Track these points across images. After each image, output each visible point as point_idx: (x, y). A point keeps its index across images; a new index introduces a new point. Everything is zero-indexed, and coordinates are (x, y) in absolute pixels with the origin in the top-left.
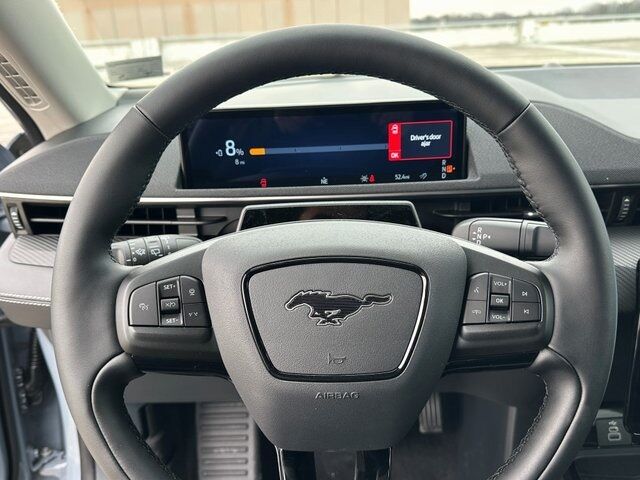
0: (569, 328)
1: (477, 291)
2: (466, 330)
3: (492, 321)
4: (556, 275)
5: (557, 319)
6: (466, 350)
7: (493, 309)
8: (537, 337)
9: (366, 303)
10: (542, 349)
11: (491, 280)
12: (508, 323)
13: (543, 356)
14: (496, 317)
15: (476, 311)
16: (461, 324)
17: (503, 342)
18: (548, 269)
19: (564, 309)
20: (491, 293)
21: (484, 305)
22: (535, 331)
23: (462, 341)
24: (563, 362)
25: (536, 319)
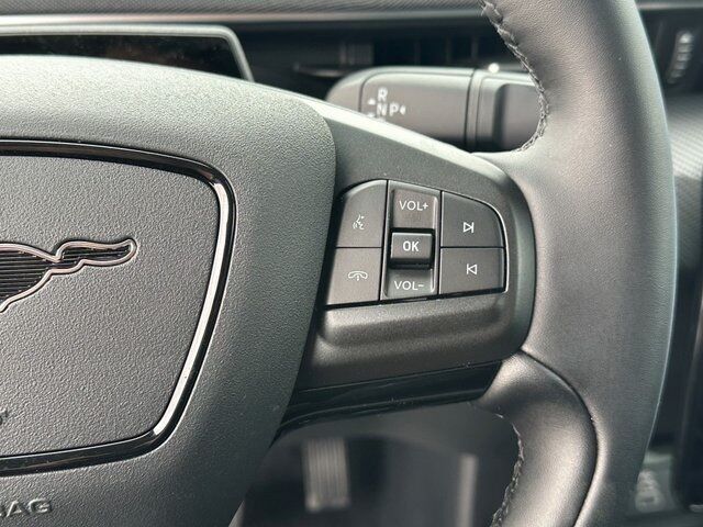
0: (569, 304)
1: (361, 225)
2: (334, 320)
3: (393, 295)
4: (539, 181)
5: (542, 285)
6: (333, 369)
7: (396, 266)
8: (494, 330)
9: (63, 264)
10: (508, 356)
11: (390, 197)
12: (430, 298)
13: (512, 371)
14: (403, 286)
15: (355, 273)
16: (321, 307)
17: (419, 345)
18: (522, 169)
19: (557, 260)
20: (393, 229)
21: (374, 259)
22: (492, 315)
23: (325, 350)
24: (555, 384)
25: (494, 286)
